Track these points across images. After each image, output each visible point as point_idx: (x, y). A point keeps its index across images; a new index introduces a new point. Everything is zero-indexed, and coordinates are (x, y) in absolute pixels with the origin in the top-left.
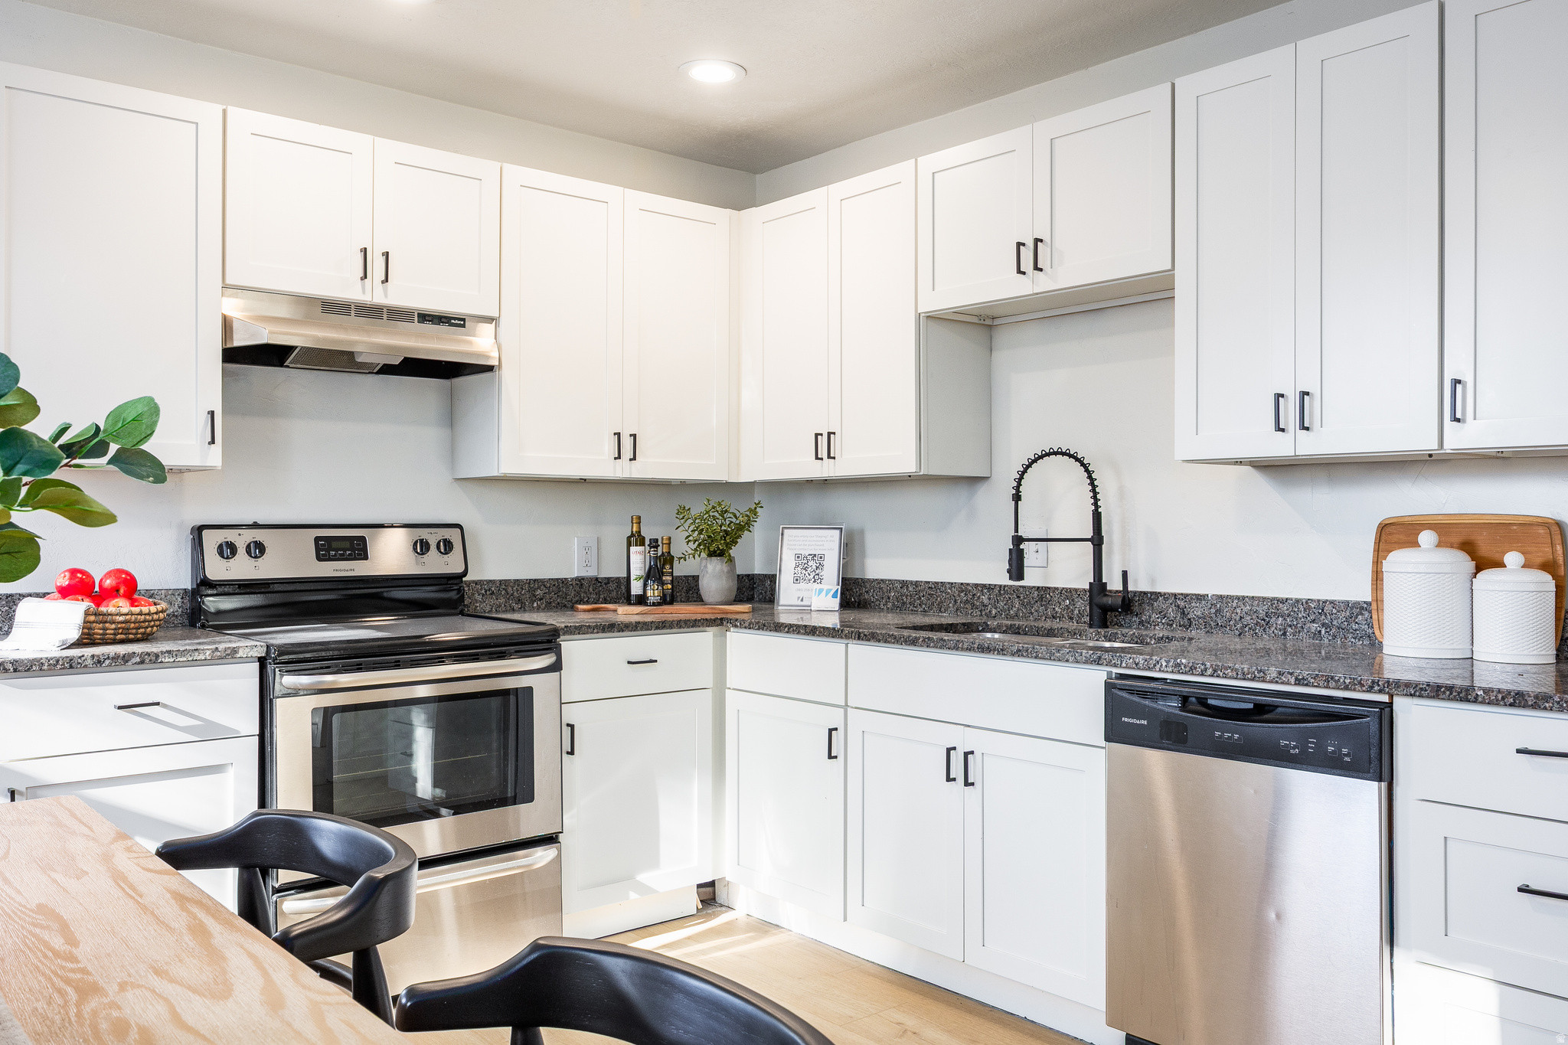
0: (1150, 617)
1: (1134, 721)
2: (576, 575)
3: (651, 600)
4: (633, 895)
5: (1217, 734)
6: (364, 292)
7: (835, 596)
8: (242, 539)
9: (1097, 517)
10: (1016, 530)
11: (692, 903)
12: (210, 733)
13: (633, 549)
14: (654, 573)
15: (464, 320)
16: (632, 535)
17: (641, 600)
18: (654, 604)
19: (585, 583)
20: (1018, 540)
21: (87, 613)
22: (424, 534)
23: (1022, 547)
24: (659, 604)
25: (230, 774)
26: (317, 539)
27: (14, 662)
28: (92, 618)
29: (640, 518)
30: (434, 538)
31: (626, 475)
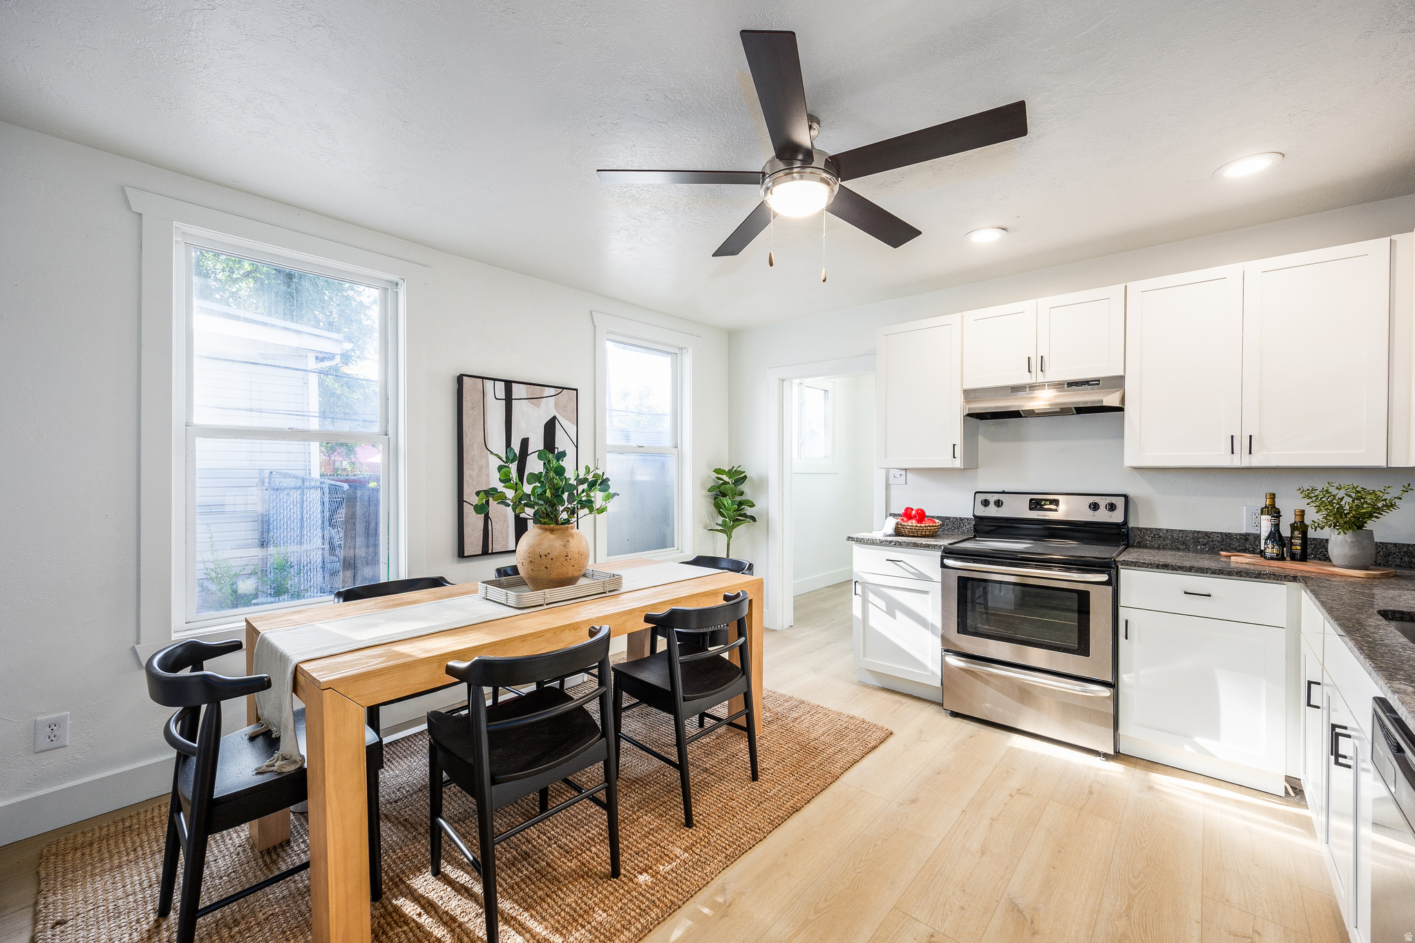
2: (1244, 531)
3: (1268, 555)
6: (1031, 379)
8: (992, 498)
11: (1280, 787)
12: (922, 577)
13: (1263, 517)
14: (1275, 536)
15: (1099, 381)
16: (1266, 507)
17: (1262, 553)
18: (1272, 559)
19: (1251, 538)
21: (897, 524)
22: (1096, 499)
24: (1276, 559)
25: (929, 596)
26: (1031, 500)
27: (856, 538)
28: (900, 526)
29: (1274, 495)
30: (1103, 502)
31: (1245, 464)
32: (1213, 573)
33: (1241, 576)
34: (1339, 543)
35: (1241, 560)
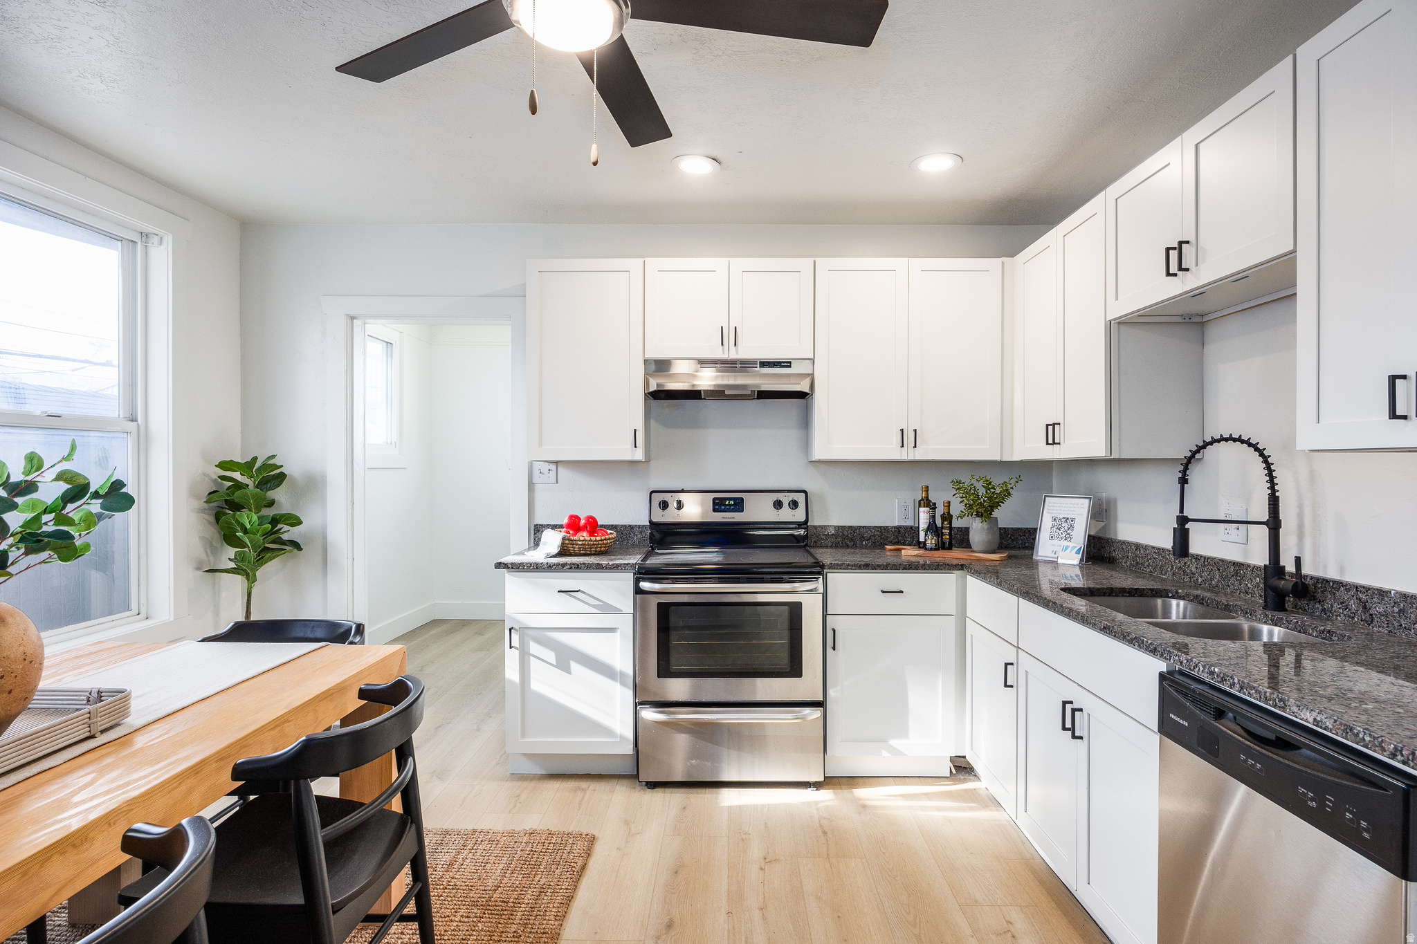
0: (1332, 606)
1: (1178, 719)
2: (896, 524)
3: (929, 546)
4: (885, 753)
5: (1243, 757)
6: (723, 353)
7: (1078, 552)
8: (671, 499)
9: (1274, 502)
10: (1182, 510)
11: (945, 768)
12: (607, 609)
13: (921, 509)
14: (932, 527)
15: (790, 362)
16: (922, 499)
17: (922, 545)
18: (931, 549)
19: (902, 530)
20: (1183, 520)
21: (564, 539)
22: (780, 496)
23: (1187, 526)
24: (935, 549)
25: (617, 635)
26: (714, 499)
27: (512, 564)
28: (567, 542)
29: (928, 487)
30: (786, 499)
31: (911, 458)
32: (904, 569)
33: (925, 569)
34: (978, 531)
35: (909, 553)
